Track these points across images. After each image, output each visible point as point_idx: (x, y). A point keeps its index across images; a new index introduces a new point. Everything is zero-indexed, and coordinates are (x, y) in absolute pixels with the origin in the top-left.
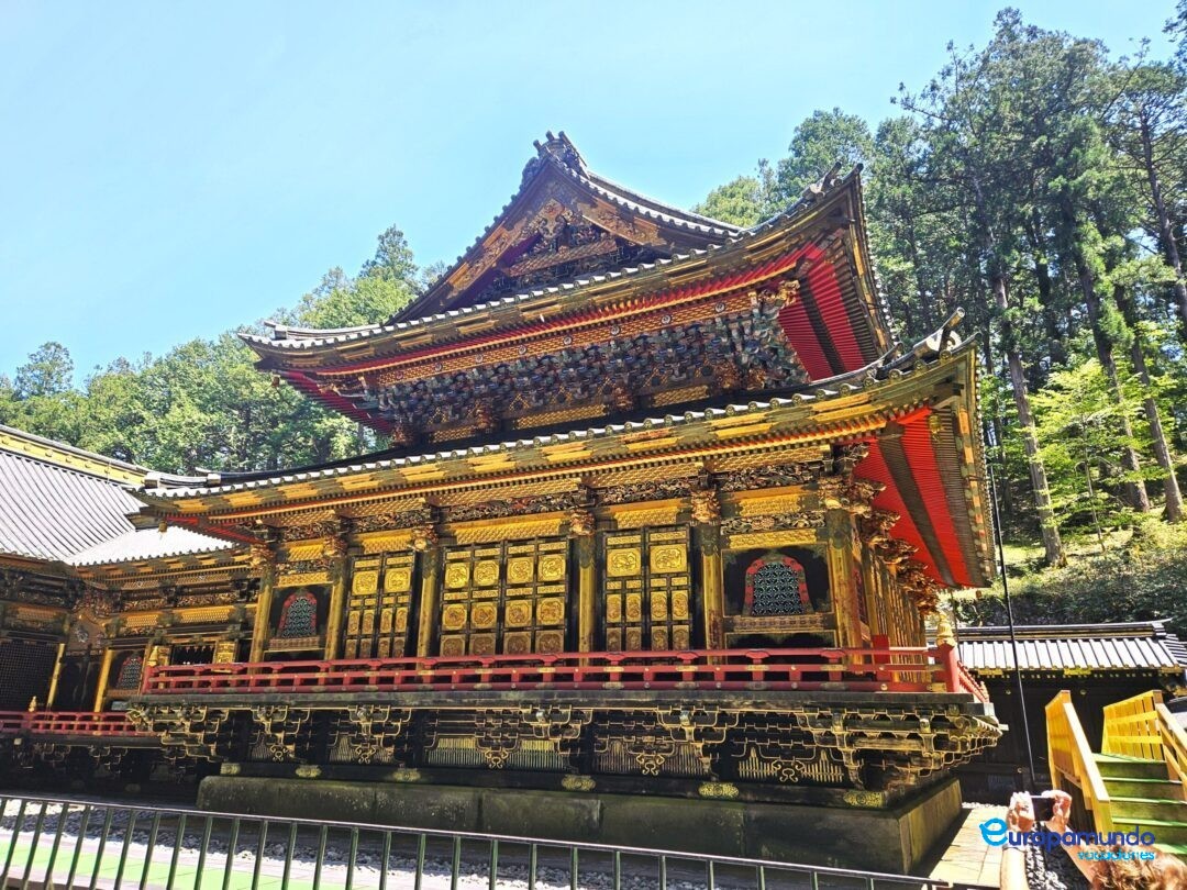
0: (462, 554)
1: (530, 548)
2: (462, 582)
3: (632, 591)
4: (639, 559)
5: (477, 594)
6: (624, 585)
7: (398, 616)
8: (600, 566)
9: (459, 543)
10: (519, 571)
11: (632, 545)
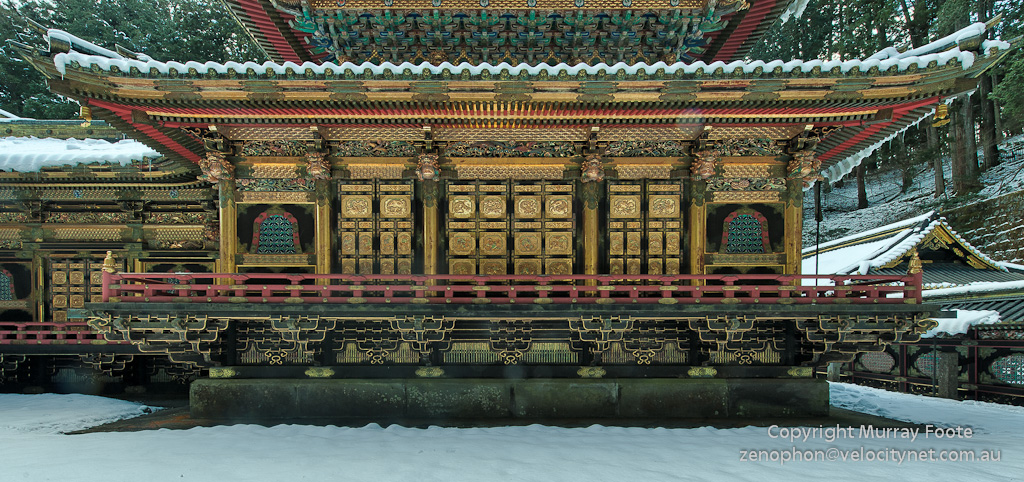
0: (466, 188)
1: (537, 188)
2: (467, 213)
3: (633, 230)
4: (639, 205)
5: (484, 225)
6: (625, 225)
7: (400, 240)
8: (604, 208)
9: (462, 177)
10: (525, 207)
11: (633, 193)
